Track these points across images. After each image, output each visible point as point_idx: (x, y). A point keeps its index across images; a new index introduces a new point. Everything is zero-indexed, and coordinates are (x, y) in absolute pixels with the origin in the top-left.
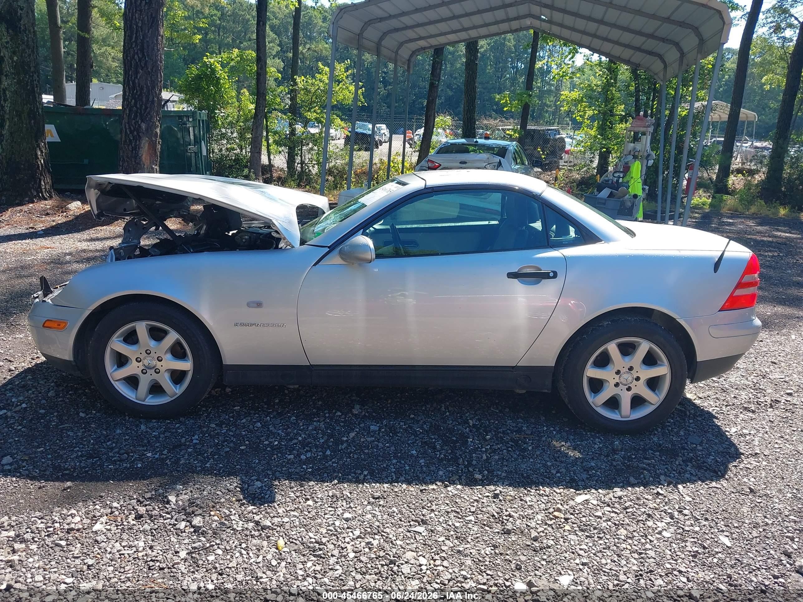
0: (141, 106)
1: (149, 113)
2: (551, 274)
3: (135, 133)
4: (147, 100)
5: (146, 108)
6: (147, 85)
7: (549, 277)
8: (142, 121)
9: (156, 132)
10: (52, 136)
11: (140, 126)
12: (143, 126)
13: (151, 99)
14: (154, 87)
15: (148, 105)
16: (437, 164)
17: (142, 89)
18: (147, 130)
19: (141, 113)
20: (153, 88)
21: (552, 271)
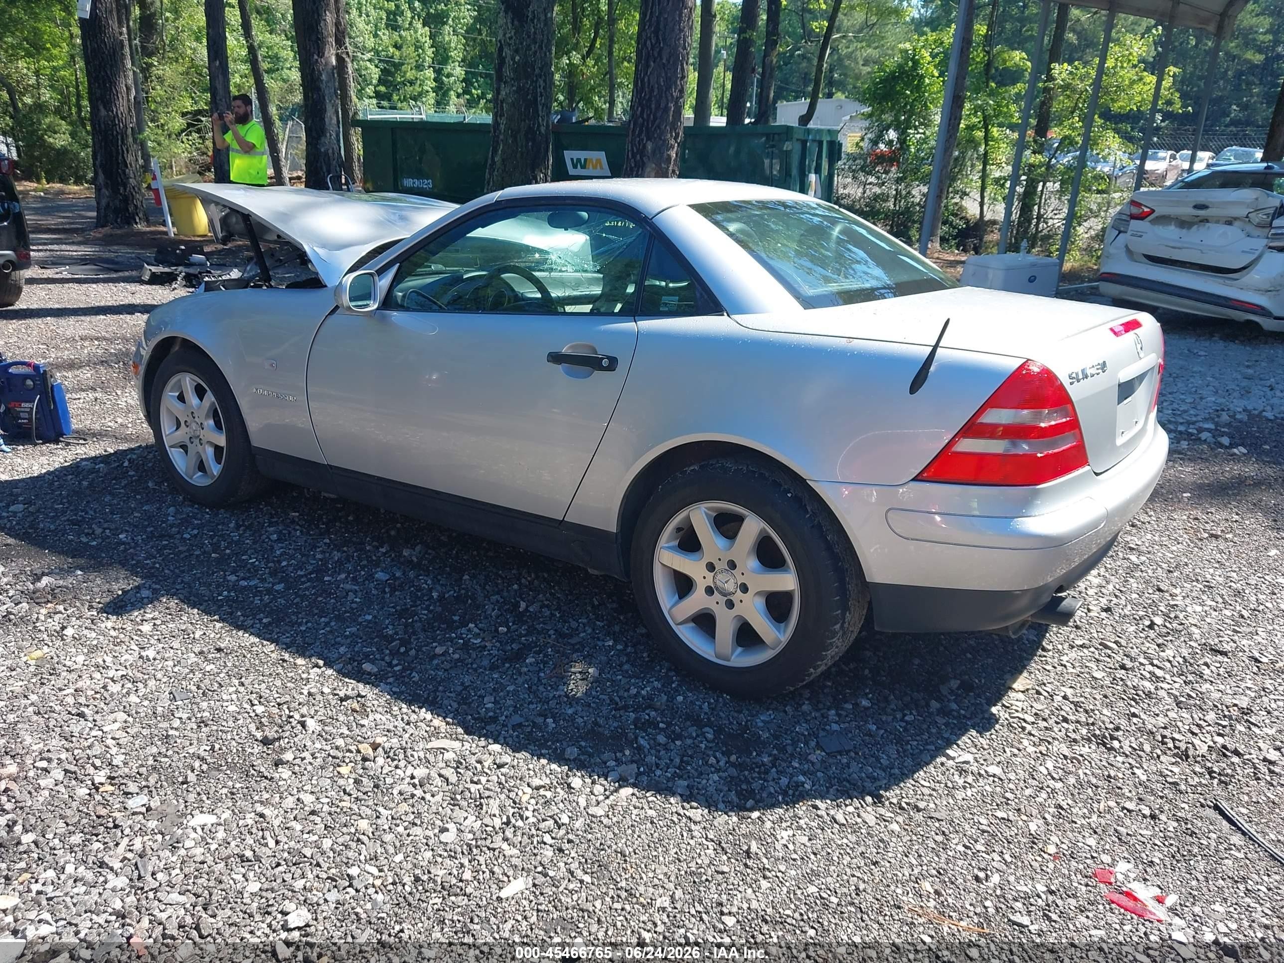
0: (649, 116)
1: (659, 127)
2: (605, 363)
3: (638, 157)
4: (658, 107)
5: (655, 119)
6: (659, 84)
7: (602, 369)
8: (648, 139)
9: (669, 157)
10: (601, 168)
11: (644, 146)
12: (649, 146)
13: (662, 105)
14: (671, 88)
15: (659, 114)
16: (1146, 210)
17: (652, 90)
18: (654, 152)
19: (647, 128)
20: (669, 88)
21: (608, 357)
